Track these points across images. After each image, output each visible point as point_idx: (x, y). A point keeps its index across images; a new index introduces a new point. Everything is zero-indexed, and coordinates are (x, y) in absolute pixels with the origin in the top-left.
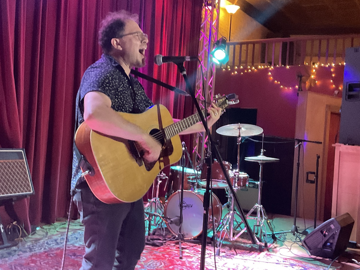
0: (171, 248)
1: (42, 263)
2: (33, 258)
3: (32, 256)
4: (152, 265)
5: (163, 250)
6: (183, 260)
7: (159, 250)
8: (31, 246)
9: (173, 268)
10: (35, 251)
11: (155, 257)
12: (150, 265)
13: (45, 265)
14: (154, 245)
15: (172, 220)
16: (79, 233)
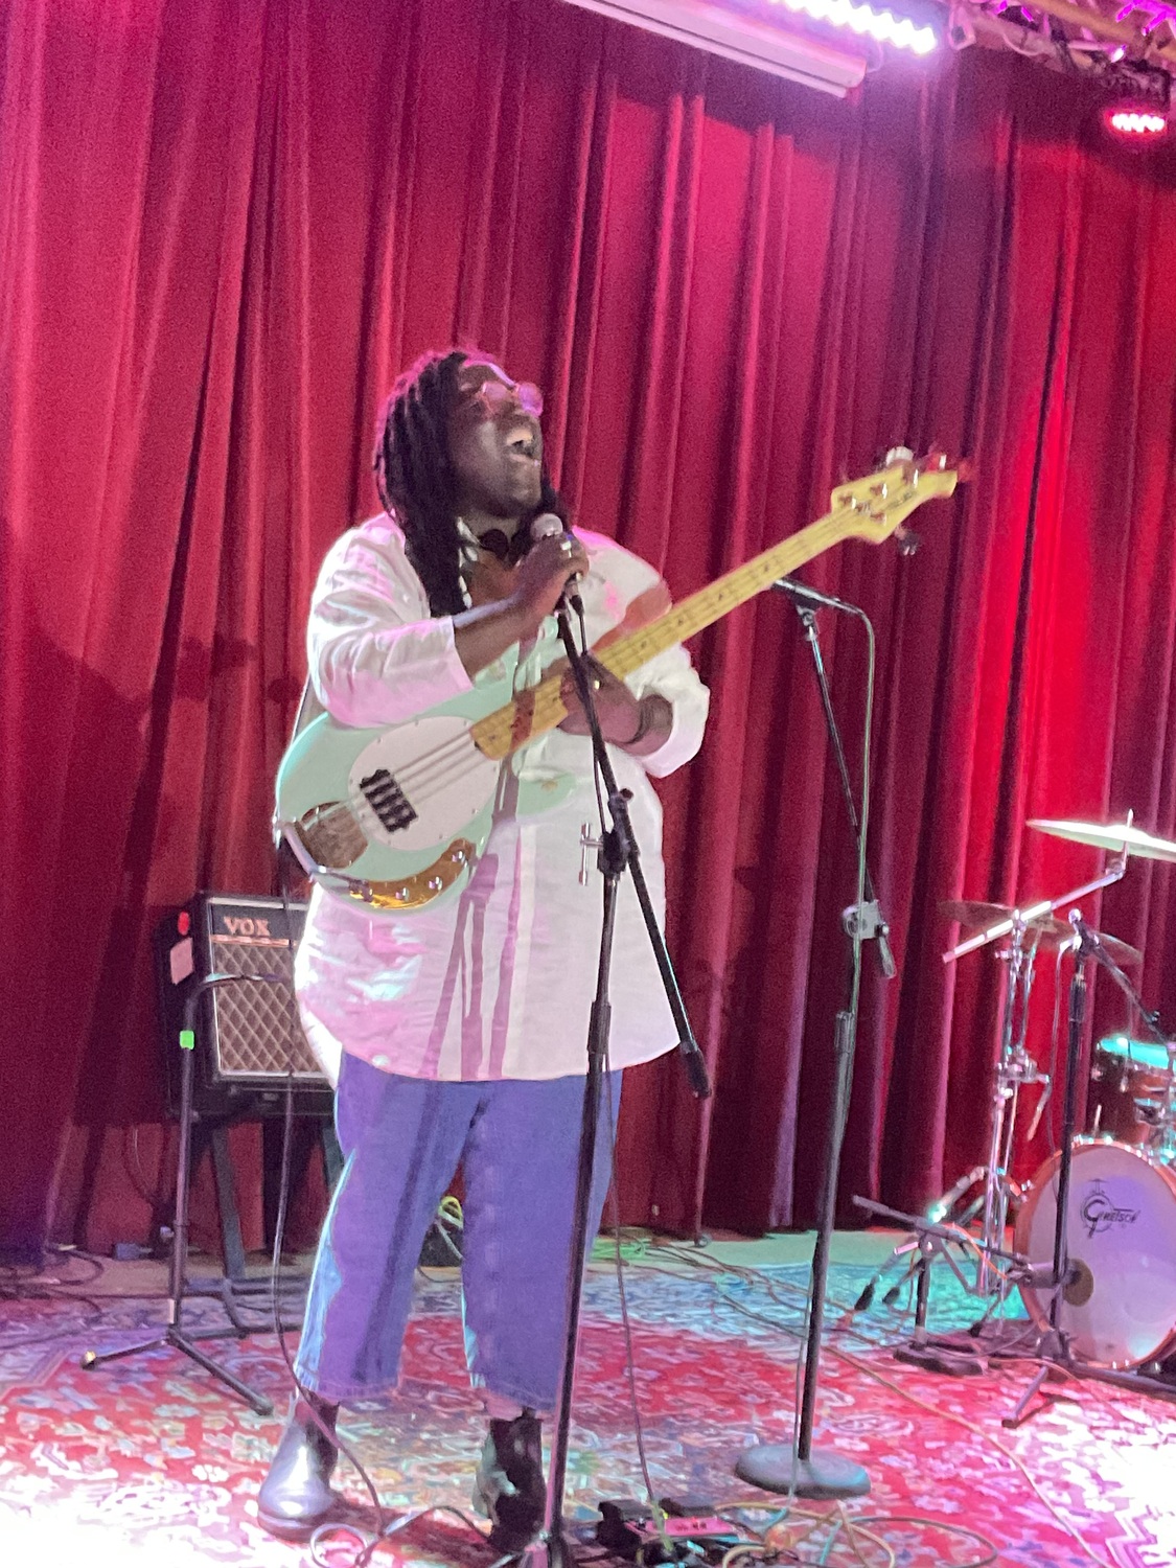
0: (1004, 1390)
1: (436, 1349)
2: (420, 1330)
3: (418, 1323)
4: (856, 1424)
5: (960, 1388)
6: (1012, 1433)
7: (942, 1387)
8: (442, 1295)
9: (939, 1449)
10: (440, 1310)
11: (898, 1403)
12: (851, 1422)
13: (445, 1355)
14: (933, 1366)
15: (1030, 1267)
16: (659, 1284)
